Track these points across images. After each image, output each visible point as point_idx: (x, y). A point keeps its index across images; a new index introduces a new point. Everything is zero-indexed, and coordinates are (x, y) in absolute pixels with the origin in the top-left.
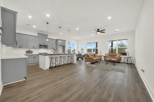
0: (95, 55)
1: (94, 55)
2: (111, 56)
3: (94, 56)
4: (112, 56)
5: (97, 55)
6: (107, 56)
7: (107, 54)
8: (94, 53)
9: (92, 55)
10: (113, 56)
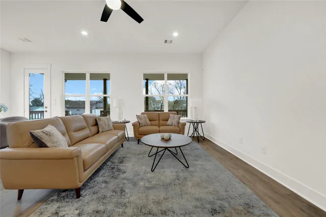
0: (100, 123)
1: (91, 122)
2: (153, 122)
3: (94, 129)
4: (157, 122)
5: (109, 120)
6: (142, 122)
7: (142, 114)
8: (97, 113)
9: (84, 124)
10: (161, 122)
